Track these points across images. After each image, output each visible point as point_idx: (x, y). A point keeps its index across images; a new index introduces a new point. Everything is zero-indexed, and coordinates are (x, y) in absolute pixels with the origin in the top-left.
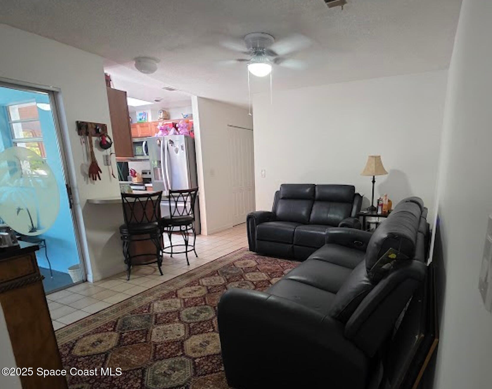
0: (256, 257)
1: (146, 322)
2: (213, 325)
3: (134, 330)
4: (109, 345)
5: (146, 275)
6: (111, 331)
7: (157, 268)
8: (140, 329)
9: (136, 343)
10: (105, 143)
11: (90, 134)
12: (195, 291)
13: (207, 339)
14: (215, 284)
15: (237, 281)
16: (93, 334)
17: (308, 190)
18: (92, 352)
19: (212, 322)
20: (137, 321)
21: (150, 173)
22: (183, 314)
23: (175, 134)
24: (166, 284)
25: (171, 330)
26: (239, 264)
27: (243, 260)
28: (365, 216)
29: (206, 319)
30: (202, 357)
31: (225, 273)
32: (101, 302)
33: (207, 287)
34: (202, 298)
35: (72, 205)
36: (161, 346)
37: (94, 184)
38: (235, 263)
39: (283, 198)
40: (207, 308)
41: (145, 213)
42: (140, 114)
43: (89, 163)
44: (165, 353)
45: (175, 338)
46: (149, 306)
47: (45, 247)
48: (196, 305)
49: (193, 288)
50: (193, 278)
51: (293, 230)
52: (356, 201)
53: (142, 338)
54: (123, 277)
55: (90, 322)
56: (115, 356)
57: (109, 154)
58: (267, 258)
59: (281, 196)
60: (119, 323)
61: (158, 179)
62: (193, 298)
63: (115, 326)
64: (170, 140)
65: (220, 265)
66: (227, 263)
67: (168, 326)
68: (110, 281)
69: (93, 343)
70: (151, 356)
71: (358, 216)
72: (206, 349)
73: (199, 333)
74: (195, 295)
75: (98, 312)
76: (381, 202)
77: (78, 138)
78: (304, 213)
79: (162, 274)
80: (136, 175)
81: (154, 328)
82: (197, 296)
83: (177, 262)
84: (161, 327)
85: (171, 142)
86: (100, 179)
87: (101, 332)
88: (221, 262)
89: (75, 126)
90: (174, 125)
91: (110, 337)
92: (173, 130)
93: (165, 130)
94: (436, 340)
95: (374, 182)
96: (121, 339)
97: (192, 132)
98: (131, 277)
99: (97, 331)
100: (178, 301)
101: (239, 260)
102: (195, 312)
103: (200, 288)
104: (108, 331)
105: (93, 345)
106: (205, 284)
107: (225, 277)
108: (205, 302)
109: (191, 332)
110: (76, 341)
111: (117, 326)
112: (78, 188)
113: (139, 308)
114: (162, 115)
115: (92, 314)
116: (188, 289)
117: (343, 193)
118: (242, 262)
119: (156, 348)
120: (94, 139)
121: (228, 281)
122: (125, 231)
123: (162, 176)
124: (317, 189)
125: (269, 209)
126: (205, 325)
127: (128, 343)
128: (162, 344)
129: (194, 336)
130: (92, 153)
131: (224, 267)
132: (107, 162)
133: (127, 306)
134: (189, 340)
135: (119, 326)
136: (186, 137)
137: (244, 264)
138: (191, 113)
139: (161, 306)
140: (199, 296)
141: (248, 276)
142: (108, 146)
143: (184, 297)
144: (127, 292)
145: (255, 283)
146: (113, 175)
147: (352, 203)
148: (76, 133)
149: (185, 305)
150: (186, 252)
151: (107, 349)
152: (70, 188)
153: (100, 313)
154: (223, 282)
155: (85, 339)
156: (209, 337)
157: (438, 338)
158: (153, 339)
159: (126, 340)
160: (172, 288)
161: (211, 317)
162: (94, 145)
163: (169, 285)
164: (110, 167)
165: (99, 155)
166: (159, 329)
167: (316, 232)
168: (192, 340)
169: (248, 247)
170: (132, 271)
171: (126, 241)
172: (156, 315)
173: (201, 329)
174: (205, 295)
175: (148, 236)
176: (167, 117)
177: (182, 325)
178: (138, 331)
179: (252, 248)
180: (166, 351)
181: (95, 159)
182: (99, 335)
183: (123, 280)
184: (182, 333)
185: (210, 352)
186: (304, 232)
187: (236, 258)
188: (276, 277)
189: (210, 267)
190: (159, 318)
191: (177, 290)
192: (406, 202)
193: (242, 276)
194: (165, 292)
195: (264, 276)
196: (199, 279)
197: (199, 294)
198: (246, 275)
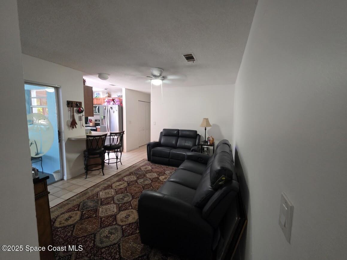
0: (151, 164)
1: (96, 204)
2: (131, 205)
3: (89, 209)
4: (75, 219)
5: (96, 175)
6: (77, 210)
7: (101, 171)
8: (93, 209)
9: (91, 218)
10: (80, 111)
11: (73, 106)
12: (121, 184)
13: (129, 214)
14: (132, 180)
15: (142, 178)
16: (67, 212)
17: (176, 132)
18: (66, 224)
19: (131, 203)
20: (91, 204)
21: (99, 121)
22: (115, 198)
23: (114, 104)
24: (105, 181)
25: (109, 209)
26: (143, 168)
27: (145, 166)
28: (202, 145)
29: (127, 201)
30: (126, 225)
31: (136, 173)
32: (71, 192)
33: (127, 182)
34: (125, 189)
35: (60, 141)
36: (104, 219)
37: (73, 130)
38: (141, 168)
39: (164, 135)
40: (128, 195)
41: (97, 144)
42: (96, 94)
43: (72, 120)
44: (106, 223)
45: (112, 213)
46: (97, 194)
47: (42, 161)
48: (122, 193)
49: (120, 183)
50: (120, 177)
51: (169, 152)
52: (198, 138)
53: (94, 214)
54: (83, 177)
55: (65, 205)
56: (79, 227)
57: (82, 115)
58: (156, 165)
59: (163, 134)
60: (81, 205)
61: (103, 125)
62: (121, 189)
63: (79, 207)
64: (111, 107)
65: (134, 169)
66: (137, 168)
67: (107, 206)
68: (76, 179)
69: (67, 218)
70: (99, 225)
71: (199, 145)
72: (128, 219)
73: (124, 210)
74: (122, 187)
75: (70, 198)
76: (209, 139)
77: (67, 108)
78: (174, 142)
79: (104, 175)
80: (92, 121)
81: (100, 208)
82: (123, 187)
83: (112, 168)
84: (104, 207)
85: (111, 108)
86: (76, 128)
87: (71, 211)
88: (134, 167)
89: (66, 103)
90: (113, 100)
91: (76, 214)
92: (112, 102)
93: (109, 102)
94: (246, 221)
95: (206, 129)
96: (82, 215)
97: (121, 103)
98: (88, 176)
99: (69, 211)
100: (113, 190)
101: (143, 166)
102: (122, 197)
103: (124, 183)
104: (75, 210)
105: (67, 220)
106: (126, 180)
107: (137, 176)
108: (127, 191)
109: (120, 209)
110: (57, 217)
111: (80, 207)
112: (64, 132)
113: (92, 195)
114: (107, 95)
115: (66, 200)
116: (118, 184)
117: (192, 134)
118: (145, 167)
119: (101, 220)
120: (75, 109)
121: (138, 178)
122: (86, 153)
123: (105, 123)
124: (180, 132)
125: (157, 140)
126: (127, 205)
127: (86, 218)
128: (105, 217)
129: (121, 212)
130: (73, 116)
131: (135, 170)
132: (80, 119)
133: (85, 194)
134: (119, 214)
135: (81, 207)
136: (119, 106)
137: (146, 168)
138: (121, 95)
139: (104, 194)
140: (124, 187)
141: (148, 175)
142: (82, 112)
143: (116, 188)
144: (85, 186)
145: (151, 179)
146: (82, 125)
147: (196, 138)
148: (67, 106)
149: (116, 193)
150: (117, 162)
151: (74, 222)
152: (60, 132)
153: (70, 199)
154: (136, 179)
155: (62, 216)
156: (129, 212)
157: (247, 220)
158: (100, 215)
159: (85, 216)
160: (109, 183)
161: (130, 200)
162: (74, 112)
163: (107, 181)
164: (82, 121)
165: (77, 116)
166: (103, 208)
167: (180, 153)
168: (120, 214)
169: (147, 159)
170: (88, 173)
171: (86, 158)
172: (101, 199)
173: (125, 207)
174: (127, 187)
175: (98, 156)
176: (109, 96)
177: (115, 206)
178: (92, 210)
179: (149, 159)
180: (107, 222)
181: (74, 118)
182: (70, 213)
183: (83, 179)
184: (115, 210)
185: (131, 221)
186: (175, 153)
187: (141, 165)
188: (161, 176)
189: (128, 170)
190: (103, 201)
191: (112, 184)
192: (223, 144)
193: (145, 175)
194: (106, 185)
195: (155, 175)
196: (123, 177)
197: (123, 186)
198: (147, 175)
